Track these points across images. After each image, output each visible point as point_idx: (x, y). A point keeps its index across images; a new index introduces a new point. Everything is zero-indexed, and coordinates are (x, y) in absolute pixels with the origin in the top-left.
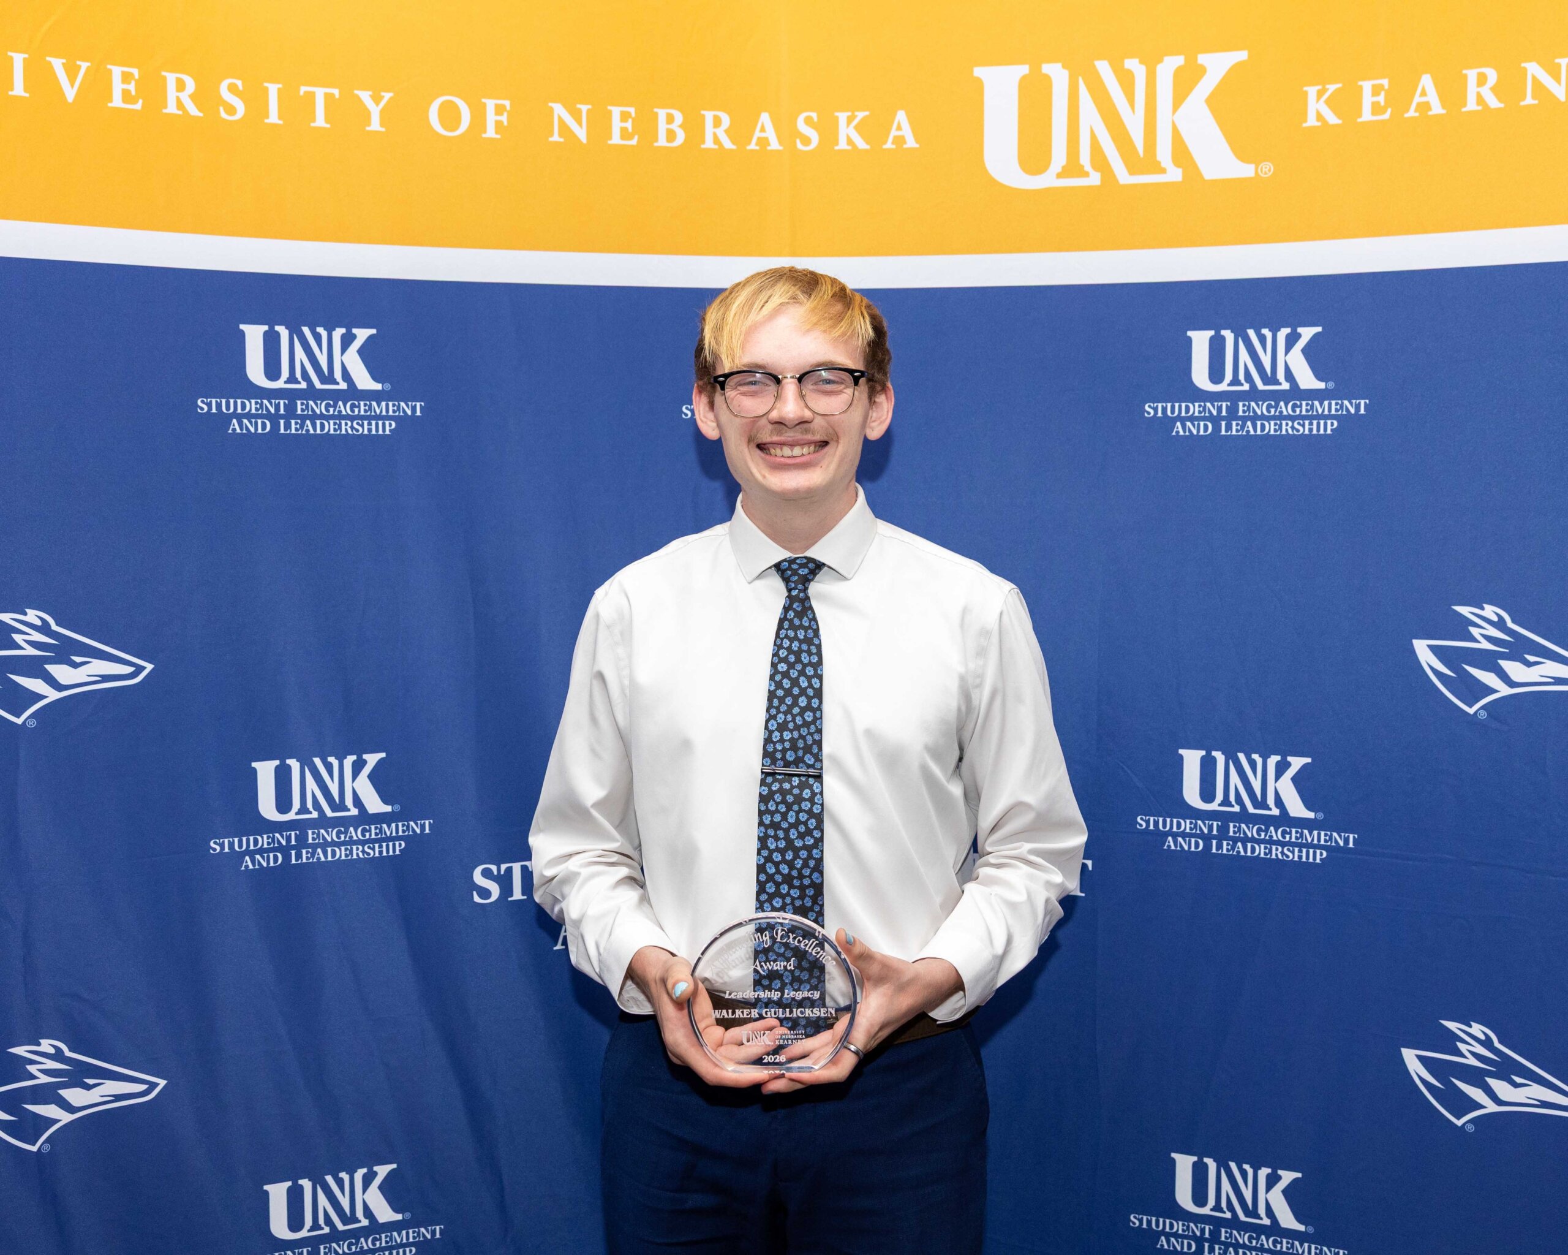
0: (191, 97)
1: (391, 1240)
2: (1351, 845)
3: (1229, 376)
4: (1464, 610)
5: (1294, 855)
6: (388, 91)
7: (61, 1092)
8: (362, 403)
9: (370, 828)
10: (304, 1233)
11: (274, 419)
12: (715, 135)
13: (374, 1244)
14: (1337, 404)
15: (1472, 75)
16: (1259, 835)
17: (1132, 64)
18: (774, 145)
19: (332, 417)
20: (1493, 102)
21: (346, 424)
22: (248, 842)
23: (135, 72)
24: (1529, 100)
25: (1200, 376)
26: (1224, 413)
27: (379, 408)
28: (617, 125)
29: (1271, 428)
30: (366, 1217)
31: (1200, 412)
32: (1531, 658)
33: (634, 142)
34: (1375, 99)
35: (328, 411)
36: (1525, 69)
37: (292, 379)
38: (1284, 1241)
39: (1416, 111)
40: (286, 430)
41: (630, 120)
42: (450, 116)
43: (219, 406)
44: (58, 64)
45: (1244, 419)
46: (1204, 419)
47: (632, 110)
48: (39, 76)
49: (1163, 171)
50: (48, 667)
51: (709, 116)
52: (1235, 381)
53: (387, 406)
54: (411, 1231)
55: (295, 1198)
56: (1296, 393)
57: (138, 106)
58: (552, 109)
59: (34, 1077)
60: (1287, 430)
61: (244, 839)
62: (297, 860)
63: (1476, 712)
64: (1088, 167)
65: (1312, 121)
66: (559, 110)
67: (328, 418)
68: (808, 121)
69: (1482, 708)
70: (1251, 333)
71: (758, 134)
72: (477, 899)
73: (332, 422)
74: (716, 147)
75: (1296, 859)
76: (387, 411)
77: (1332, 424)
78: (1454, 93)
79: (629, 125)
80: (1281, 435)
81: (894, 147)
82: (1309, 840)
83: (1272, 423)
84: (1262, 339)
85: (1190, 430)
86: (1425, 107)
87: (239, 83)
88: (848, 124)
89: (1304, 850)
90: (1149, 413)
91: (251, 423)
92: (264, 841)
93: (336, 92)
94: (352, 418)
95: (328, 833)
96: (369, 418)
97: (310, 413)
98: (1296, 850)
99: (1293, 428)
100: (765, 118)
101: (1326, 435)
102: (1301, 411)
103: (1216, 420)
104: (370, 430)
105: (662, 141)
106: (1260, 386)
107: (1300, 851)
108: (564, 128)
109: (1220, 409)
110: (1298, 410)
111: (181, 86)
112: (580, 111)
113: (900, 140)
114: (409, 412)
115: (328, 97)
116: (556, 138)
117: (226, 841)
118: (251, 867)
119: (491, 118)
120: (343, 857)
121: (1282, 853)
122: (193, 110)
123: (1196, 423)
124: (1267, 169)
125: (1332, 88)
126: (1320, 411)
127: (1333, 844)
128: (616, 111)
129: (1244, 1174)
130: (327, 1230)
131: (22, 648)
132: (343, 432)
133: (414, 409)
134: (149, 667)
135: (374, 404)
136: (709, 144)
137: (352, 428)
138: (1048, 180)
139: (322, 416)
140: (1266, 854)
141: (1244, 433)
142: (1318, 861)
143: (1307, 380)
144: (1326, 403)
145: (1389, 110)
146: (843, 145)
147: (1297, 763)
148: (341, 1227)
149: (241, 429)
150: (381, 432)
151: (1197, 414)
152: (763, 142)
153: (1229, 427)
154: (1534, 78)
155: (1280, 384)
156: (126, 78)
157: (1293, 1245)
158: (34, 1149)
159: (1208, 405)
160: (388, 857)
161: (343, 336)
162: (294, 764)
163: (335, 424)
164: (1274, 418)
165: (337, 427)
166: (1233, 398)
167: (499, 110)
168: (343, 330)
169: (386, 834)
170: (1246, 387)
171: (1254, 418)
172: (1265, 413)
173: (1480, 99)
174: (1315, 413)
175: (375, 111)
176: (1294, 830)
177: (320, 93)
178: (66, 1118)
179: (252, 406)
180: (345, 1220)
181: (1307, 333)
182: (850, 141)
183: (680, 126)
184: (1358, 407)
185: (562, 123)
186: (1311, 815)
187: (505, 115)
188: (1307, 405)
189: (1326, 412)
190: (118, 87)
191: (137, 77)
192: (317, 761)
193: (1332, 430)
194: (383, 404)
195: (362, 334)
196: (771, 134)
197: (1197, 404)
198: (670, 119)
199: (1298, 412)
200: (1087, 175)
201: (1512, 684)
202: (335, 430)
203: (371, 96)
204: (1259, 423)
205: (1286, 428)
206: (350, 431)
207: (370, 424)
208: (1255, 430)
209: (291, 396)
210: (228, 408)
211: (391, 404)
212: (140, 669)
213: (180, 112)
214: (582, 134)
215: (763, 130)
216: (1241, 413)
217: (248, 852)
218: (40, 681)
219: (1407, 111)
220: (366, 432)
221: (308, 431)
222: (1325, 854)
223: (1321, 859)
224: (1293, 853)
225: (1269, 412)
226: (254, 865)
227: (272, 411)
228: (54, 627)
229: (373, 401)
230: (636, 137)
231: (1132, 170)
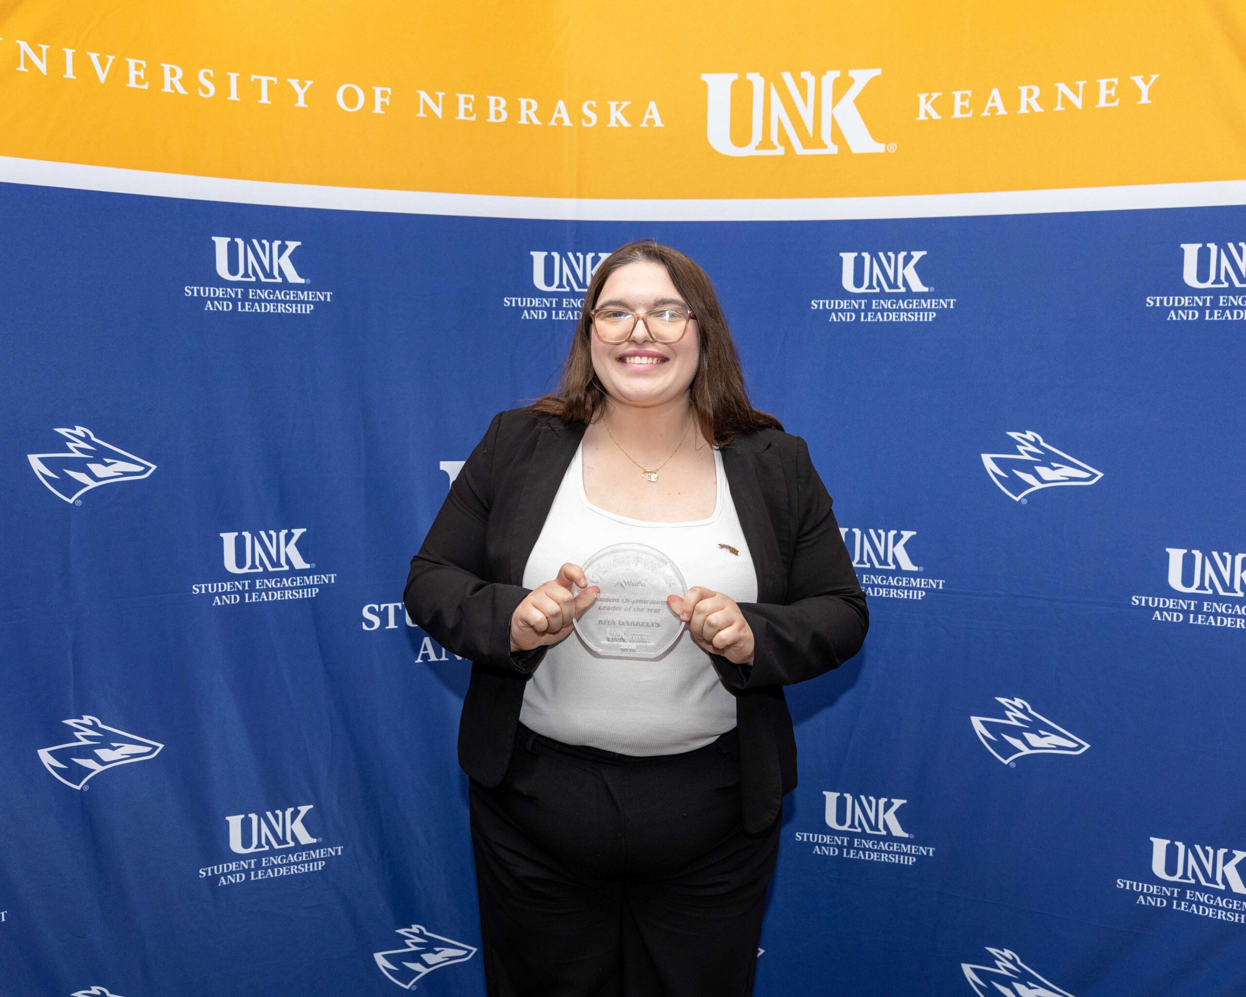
0: (180, 81)
1: (309, 856)
2: (941, 587)
3: (866, 282)
4: (1014, 435)
5: (904, 595)
6: (309, 80)
7: (96, 751)
8: (292, 292)
9: (296, 579)
10: (252, 850)
11: (234, 301)
12: (527, 115)
13: (298, 859)
14: (936, 302)
15: (1024, 90)
16: (882, 582)
17: (806, 75)
18: (567, 123)
19: (272, 301)
20: (1037, 108)
21: (281, 306)
22: (217, 587)
23: (144, 63)
24: (1059, 108)
25: (848, 283)
26: (863, 307)
27: (303, 296)
28: (462, 106)
29: (893, 317)
30: (293, 840)
31: (847, 306)
32: (1055, 465)
33: (473, 118)
34: (963, 103)
35: (269, 297)
36: (1057, 88)
37: (246, 275)
38: (895, 844)
39: (988, 112)
40: (242, 309)
41: (471, 104)
42: (351, 99)
43: (199, 291)
44: (94, 57)
45: (876, 311)
46: (850, 311)
47: (472, 97)
48: (82, 65)
49: (825, 147)
50: (90, 465)
51: (523, 102)
52: (871, 286)
53: (308, 294)
54: (322, 850)
55: (246, 826)
56: (909, 294)
57: (146, 87)
58: (419, 95)
59: (79, 740)
60: (903, 319)
61: (215, 585)
62: (249, 600)
63: (1020, 500)
64: (776, 143)
65: (922, 117)
66: (423, 95)
67: (269, 302)
68: (590, 107)
69: (1024, 497)
70: (881, 254)
71: (556, 115)
72: (365, 627)
73: (272, 304)
74: (528, 123)
75: (906, 597)
76: (308, 298)
77: (933, 315)
78: (1012, 101)
79: (470, 107)
80: (899, 322)
81: (647, 126)
82: (914, 585)
83: (894, 314)
84: (888, 259)
85: (841, 318)
86: (994, 110)
87: (211, 72)
88: (617, 109)
89: (911, 591)
90: (814, 307)
91: (219, 304)
92: (228, 586)
93: (275, 80)
94: (285, 302)
95: (269, 582)
96: (296, 302)
97: (258, 298)
98: (906, 591)
99: (907, 317)
100: (561, 104)
101: (928, 322)
102: (913, 306)
103: (857, 312)
104: (297, 310)
105: (492, 119)
106: (887, 290)
107: (908, 592)
108: (427, 107)
109: (860, 304)
110: (911, 305)
111: (173, 73)
112: (437, 97)
113: (651, 122)
114: (322, 299)
115: (270, 83)
116: (421, 114)
117: (203, 585)
118: (219, 604)
119: (378, 100)
120: (279, 598)
121: (897, 594)
122: (181, 90)
123: (845, 313)
124: (893, 147)
125: (935, 95)
126: (925, 306)
127: (930, 587)
128: (462, 97)
129: (870, 803)
130: (267, 848)
131: (73, 452)
132: (279, 311)
133: (326, 297)
134: (154, 467)
135: (299, 292)
136: (523, 121)
137: (285, 308)
138: (749, 151)
139: (265, 300)
140: (886, 594)
141: (876, 320)
142: (920, 598)
143: (917, 286)
144: (929, 301)
145: (972, 111)
146: (613, 124)
147: (907, 535)
148: (276, 846)
149: (213, 308)
150: (304, 312)
151: (845, 308)
152: (560, 120)
153: (866, 317)
154: (1063, 94)
155: (899, 288)
156: (138, 67)
157: (900, 846)
158: (79, 788)
159: (853, 301)
160: (308, 598)
161: (279, 246)
162: (247, 535)
163: (274, 306)
164: (895, 310)
165: (275, 308)
166: (869, 297)
167: (384, 94)
168: (279, 242)
169: (306, 583)
170: (878, 290)
171: (883, 311)
172: (890, 307)
173: (1029, 106)
174: (921, 307)
175: (301, 93)
176: (904, 579)
177: (264, 80)
178: (99, 768)
179: (220, 292)
180: (279, 842)
181: (917, 255)
182: (617, 121)
183: (504, 108)
184: (949, 304)
185: (426, 105)
186: (916, 569)
187: (388, 97)
188: (917, 302)
189: (929, 307)
190: (132, 73)
191: (145, 66)
192: (262, 533)
193: (932, 319)
194: (306, 293)
195: (292, 245)
196: (565, 115)
197: (845, 301)
198: (497, 103)
199: (911, 307)
200: (775, 148)
201: (1043, 481)
202: (274, 310)
203: (298, 83)
204: (885, 314)
205: (903, 317)
206: (284, 311)
207: (296, 306)
208: (883, 318)
209: (245, 286)
210: (205, 294)
211: (310, 293)
212: (148, 468)
213: (173, 91)
214: (438, 112)
215: (559, 112)
216: (874, 307)
217: (217, 594)
218: (84, 474)
219: (983, 112)
220: (294, 312)
221: (256, 310)
222: (924, 593)
223: (922, 597)
224: (904, 593)
225: (892, 306)
226: (221, 602)
227: (233, 296)
228: (93, 439)
229: (299, 290)
230: (475, 115)
231: (805, 146)
